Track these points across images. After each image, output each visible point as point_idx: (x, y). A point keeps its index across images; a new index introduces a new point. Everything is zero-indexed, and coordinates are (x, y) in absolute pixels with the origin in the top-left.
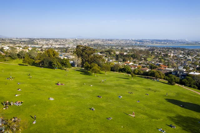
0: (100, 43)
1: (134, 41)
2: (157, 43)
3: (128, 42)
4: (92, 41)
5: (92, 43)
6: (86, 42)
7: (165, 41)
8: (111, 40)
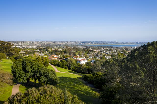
0: (52, 44)
1: (79, 42)
2: (95, 44)
3: (74, 43)
4: (45, 42)
5: (46, 44)
6: (40, 43)
7: (101, 42)
8: (61, 42)
